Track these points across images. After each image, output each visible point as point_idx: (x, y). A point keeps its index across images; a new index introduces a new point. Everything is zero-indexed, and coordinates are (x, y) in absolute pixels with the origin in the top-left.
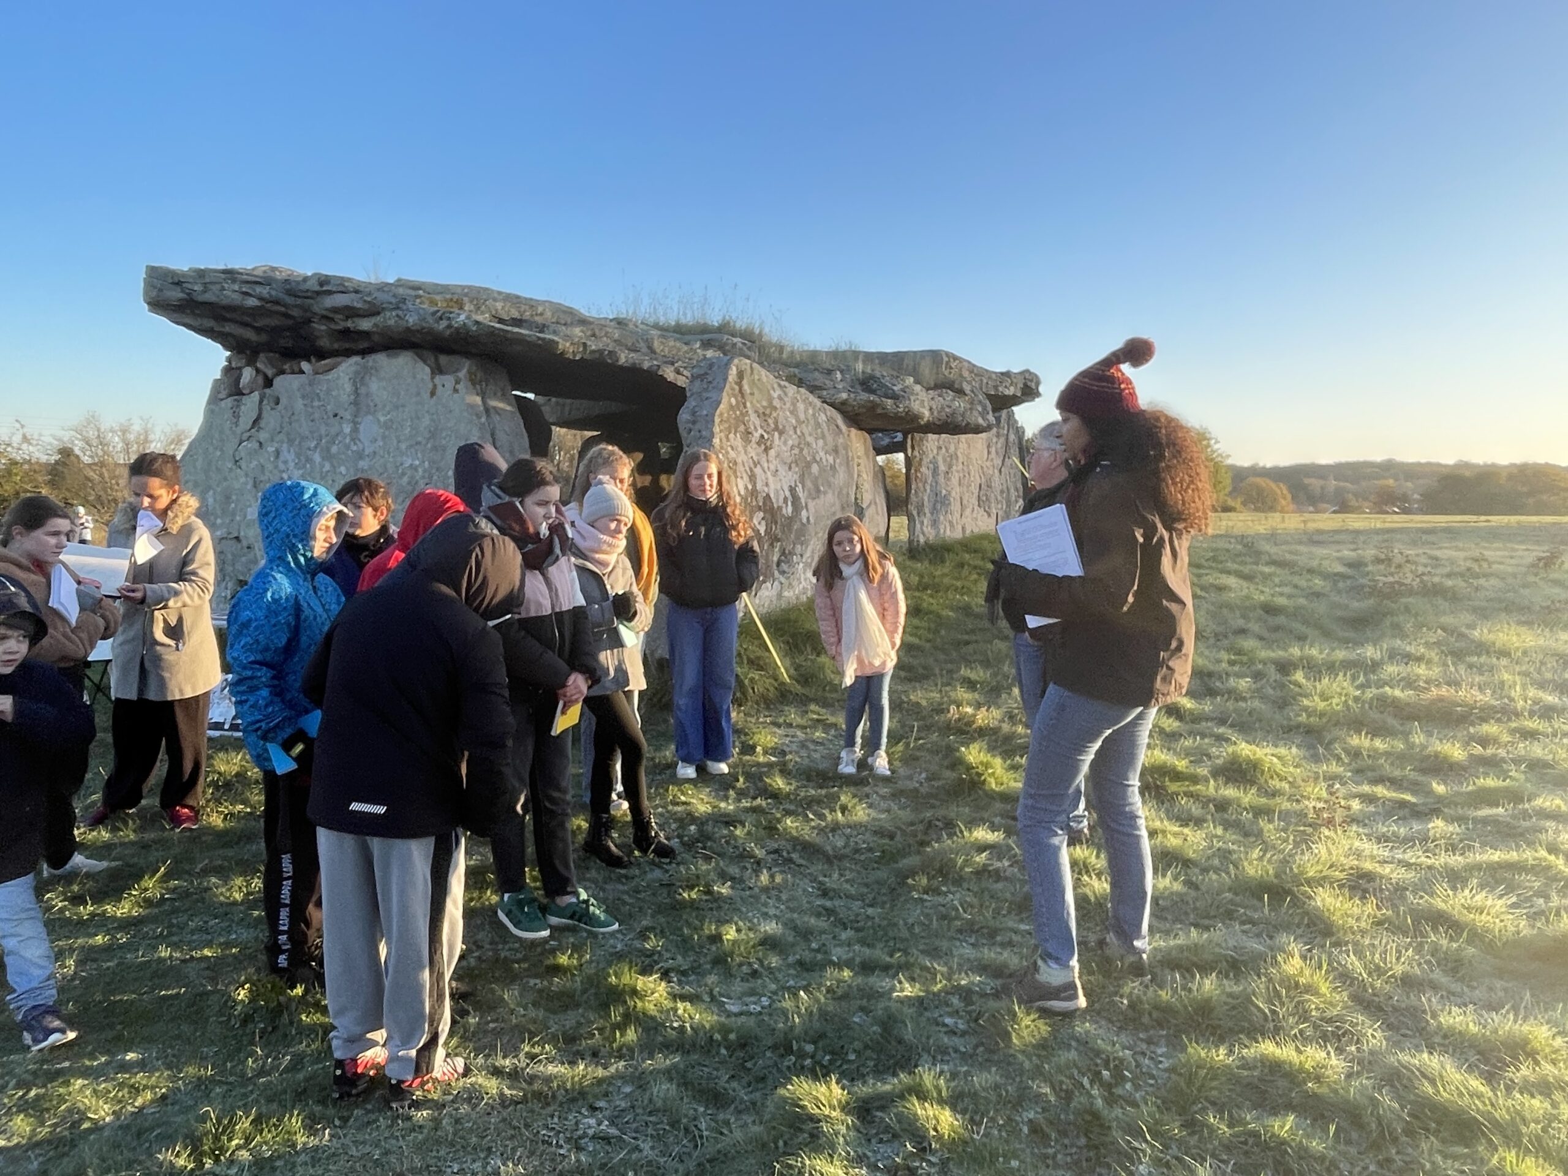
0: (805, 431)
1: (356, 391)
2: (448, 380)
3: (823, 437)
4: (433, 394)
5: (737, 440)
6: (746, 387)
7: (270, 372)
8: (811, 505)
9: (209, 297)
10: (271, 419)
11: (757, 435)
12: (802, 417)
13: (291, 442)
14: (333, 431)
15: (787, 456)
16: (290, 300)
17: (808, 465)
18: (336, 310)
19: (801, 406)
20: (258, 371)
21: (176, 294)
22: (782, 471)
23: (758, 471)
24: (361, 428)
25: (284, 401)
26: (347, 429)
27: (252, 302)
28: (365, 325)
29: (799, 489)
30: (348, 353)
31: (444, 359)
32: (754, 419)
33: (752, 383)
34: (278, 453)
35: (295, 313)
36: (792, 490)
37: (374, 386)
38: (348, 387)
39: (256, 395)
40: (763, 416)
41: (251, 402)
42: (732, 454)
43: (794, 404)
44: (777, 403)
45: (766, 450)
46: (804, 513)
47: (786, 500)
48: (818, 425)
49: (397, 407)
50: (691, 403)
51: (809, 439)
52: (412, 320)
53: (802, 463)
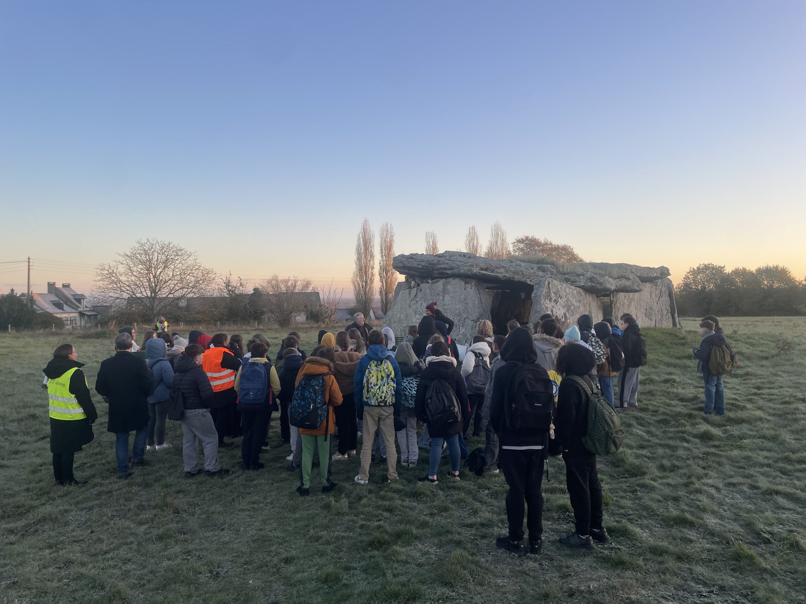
0: (569, 297)
1: (444, 288)
2: (469, 286)
3: (575, 298)
4: (465, 289)
5: (548, 301)
6: (550, 286)
7: (419, 283)
8: (571, 318)
9: (409, 265)
10: (420, 295)
11: (553, 299)
12: (568, 292)
13: (425, 301)
14: (438, 298)
15: (563, 304)
16: (429, 266)
17: (570, 307)
18: (441, 268)
19: (568, 290)
20: (416, 282)
21: (401, 265)
22: (561, 309)
23: (554, 309)
24: (445, 298)
25: (423, 290)
26: (441, 298)
27: (420, 266)
28: (449, 272)
29: (567, 314)
30: (442, 278)
31: (468, 280)
32: (553, 295)
33: (552, 285)
34: (422, 304)
35: (430, 269)
36: (565, 314)
37: (449, 287)
38: (442, 287)
39: (416, 289)
40: (555, 293)
41: (414, 291)
42: (546, 305)
43: (565, 289)
44: (560, 290)
45: (556, 303)
46: (568, 321)
47: (562, 317)
48: (573, 294)
49: (455, 292)
50: (535, 291)
51: (570, 299)
52: (462, 271)
53: (568, 307)
